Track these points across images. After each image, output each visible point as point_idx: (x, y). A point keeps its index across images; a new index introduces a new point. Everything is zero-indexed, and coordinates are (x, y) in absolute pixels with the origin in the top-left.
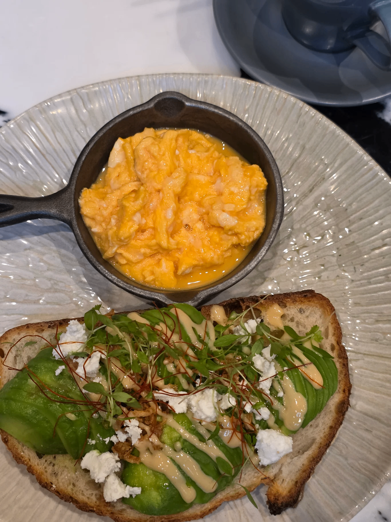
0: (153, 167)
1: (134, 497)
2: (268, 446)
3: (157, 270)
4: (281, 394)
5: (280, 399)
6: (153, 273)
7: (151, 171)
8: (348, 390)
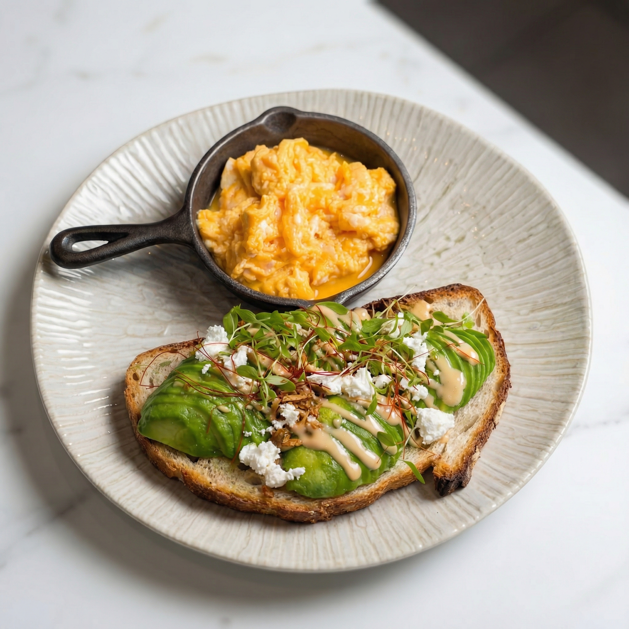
0: (274, 177)
1: (298, 479)
2: (429, 421)
3: (292, 280)
4: (437, 373)
5: (435, 378)
6: (286, 284)
7: (271, 181)
8: (506, 369)
